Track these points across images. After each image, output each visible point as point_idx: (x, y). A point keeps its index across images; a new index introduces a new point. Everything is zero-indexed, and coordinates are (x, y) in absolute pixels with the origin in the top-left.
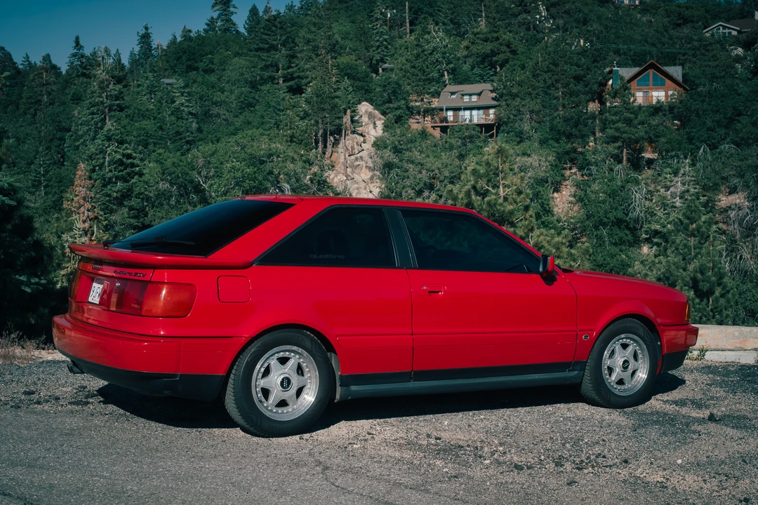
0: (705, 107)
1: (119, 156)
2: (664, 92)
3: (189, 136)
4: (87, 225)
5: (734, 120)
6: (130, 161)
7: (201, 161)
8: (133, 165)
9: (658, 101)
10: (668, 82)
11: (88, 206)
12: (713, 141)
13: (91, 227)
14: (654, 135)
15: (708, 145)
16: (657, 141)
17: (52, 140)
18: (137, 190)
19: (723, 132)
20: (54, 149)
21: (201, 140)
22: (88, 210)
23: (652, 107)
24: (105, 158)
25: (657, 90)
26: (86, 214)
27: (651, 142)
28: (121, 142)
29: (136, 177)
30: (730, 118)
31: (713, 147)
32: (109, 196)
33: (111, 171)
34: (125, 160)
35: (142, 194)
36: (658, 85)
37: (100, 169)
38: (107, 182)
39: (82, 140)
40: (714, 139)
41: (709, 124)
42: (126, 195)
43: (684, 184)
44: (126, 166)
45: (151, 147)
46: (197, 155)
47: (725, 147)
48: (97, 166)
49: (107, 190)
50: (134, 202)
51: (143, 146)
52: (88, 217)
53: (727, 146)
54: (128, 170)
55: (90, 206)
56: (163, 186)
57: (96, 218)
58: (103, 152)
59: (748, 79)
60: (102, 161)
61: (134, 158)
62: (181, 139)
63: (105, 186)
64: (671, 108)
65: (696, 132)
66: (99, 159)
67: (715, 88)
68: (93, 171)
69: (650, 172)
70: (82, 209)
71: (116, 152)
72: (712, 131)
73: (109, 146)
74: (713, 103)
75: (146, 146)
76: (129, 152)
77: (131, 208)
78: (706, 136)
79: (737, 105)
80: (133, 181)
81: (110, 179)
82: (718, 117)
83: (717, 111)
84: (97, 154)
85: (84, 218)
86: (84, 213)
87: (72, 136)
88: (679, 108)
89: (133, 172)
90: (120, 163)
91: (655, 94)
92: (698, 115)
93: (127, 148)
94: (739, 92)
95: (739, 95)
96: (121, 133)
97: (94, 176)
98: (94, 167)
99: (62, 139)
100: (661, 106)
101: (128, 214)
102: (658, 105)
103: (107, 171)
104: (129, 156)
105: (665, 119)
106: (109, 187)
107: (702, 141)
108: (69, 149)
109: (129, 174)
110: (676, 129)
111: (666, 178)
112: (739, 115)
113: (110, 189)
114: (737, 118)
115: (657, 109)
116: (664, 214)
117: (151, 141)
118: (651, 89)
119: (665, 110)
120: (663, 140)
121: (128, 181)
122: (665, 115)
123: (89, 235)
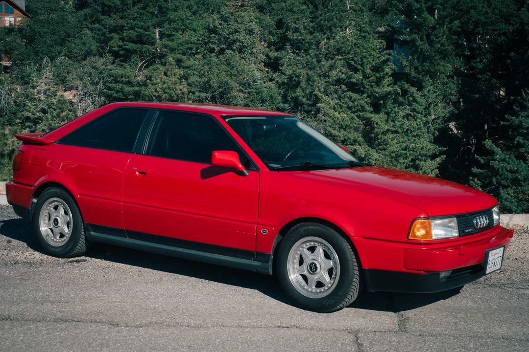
0: (45, 30)
2: (13, 18)
5: (66, 41)
9: (11, 25)
10: (16, 11)
12: (52, 54)
14: (9, 49)
15: (49, 57)
16: (12, 53)
19: (59, 48)
23: (7, 29)
25: (8, 16)
27: (7, 53)
30: (63, 39)
31: (52, 59)
36: (9, 13)
40: (53, 53)
41: (49, 42)
43: (46, 85)
47: (61, 58)
53: (63, 58)
59: (73, 12)
64: (20, 30)
65: (40, 48)
67: (52, 17)
69: (7, 75)
72: (51, 47)
74: (51, 27)
78: (47, 50)
79: (67, 30)
82: (55, 37)
83: (54, 34)
88: (26, 30)
91: (7, 19)
92: (40, 35)
94: (68, 21)
95: (69, 23)
100: (13, 28)
102: (11, 28)
105: (17, 37)
107: (44, 54)
110: (25, 45)
111: (33, 80)
112: (69, 36)
114: (67, 39)
115: (10, 30)
116: (33, 106)
118: (4, 15)
119: (16, 31)
120: (16, 52)
122: (16, 35)
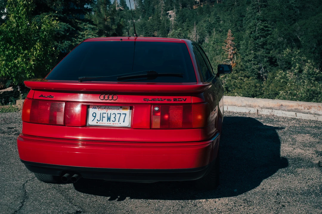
1: (262, 27)
3: (294, 17)
4: (232, 57)
6: (266, 29)
7: (299, 28)
8: (268, 30)
11: (232, 48)
13: (233, 57)
17: (237, 21)
18: (268, 41)
20: (238, 25)
21: (301, 18)
22: (232, 50)
24: (256, 28)
26: (231, 52)
28: (263, 21)
29: (269, 36)
32: (257, 44)
33: (258, 33)
34: (264, 28)
35: (271, 43)
37: (254, 32)
38: (256, 38)
39: (249, 21)
42: (264, 44)
44: (266, 31)
45: (277, 22)
46: (297, 25)
48: (253, 31)
49: (257, 42)
50: (268, 47)
51: (274, 22)
52: (232, 53)
54: (266, 33)
55: (233, 48)
56: (280, 39)
57: (236, 53)
58: (255, 25)
60: (255, 29)
61: (269, 28)
62: (290, 18)
63: (255, 40)
66: (254, 28)
68: (251, 33)
70: (230, 49)
71: (261, 25)
73: (258, 23)
75: (275, 22)
76: (267, 25)
77: (267, 49)
80: (268, 37)
81: (258, 37)
84: (253, 26)
85: (230, 53)
86: (230, 51)
87: (245, 19)
89: (268, 33)
90: (263, 29)
93: (265, 23)
96: (263, 17)
97: (252, 36)
98: (252, 32)
99: (242, 20)
101: (266, 52)
103: (257, 33)
104: (266, 27)
106: (257, 40)
108: (244, 24)
109: (266, 34)
113: (258, 41)
117: (277, 20)
121: (265, 37)
123: (232, 61)
